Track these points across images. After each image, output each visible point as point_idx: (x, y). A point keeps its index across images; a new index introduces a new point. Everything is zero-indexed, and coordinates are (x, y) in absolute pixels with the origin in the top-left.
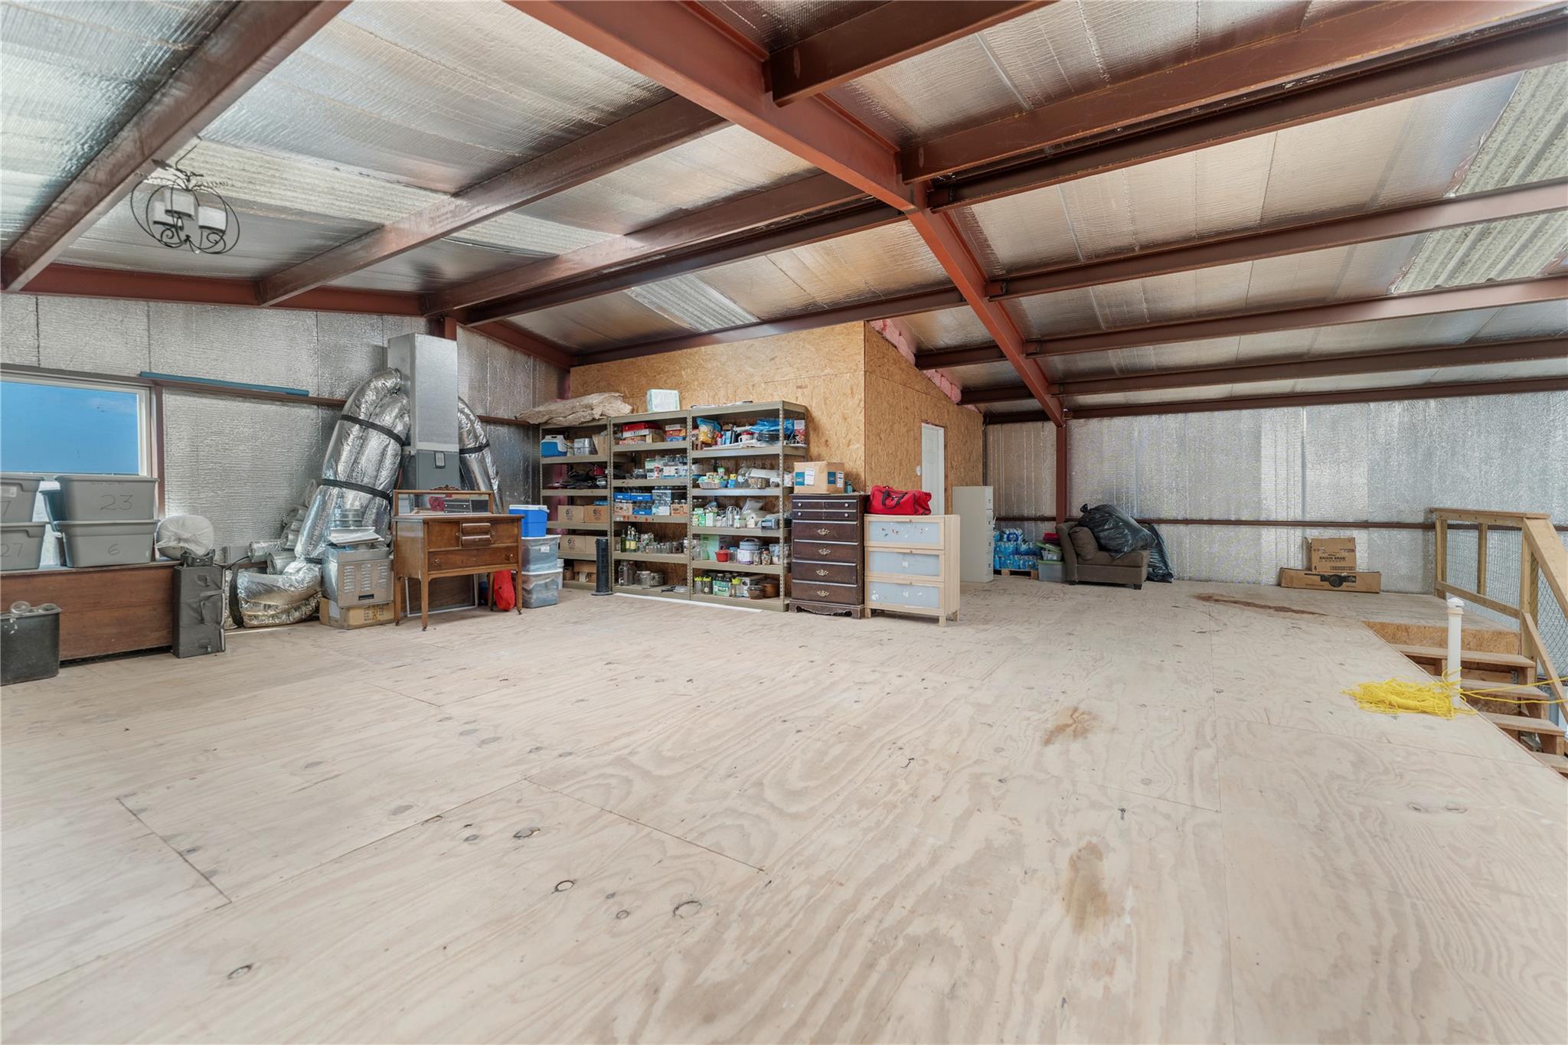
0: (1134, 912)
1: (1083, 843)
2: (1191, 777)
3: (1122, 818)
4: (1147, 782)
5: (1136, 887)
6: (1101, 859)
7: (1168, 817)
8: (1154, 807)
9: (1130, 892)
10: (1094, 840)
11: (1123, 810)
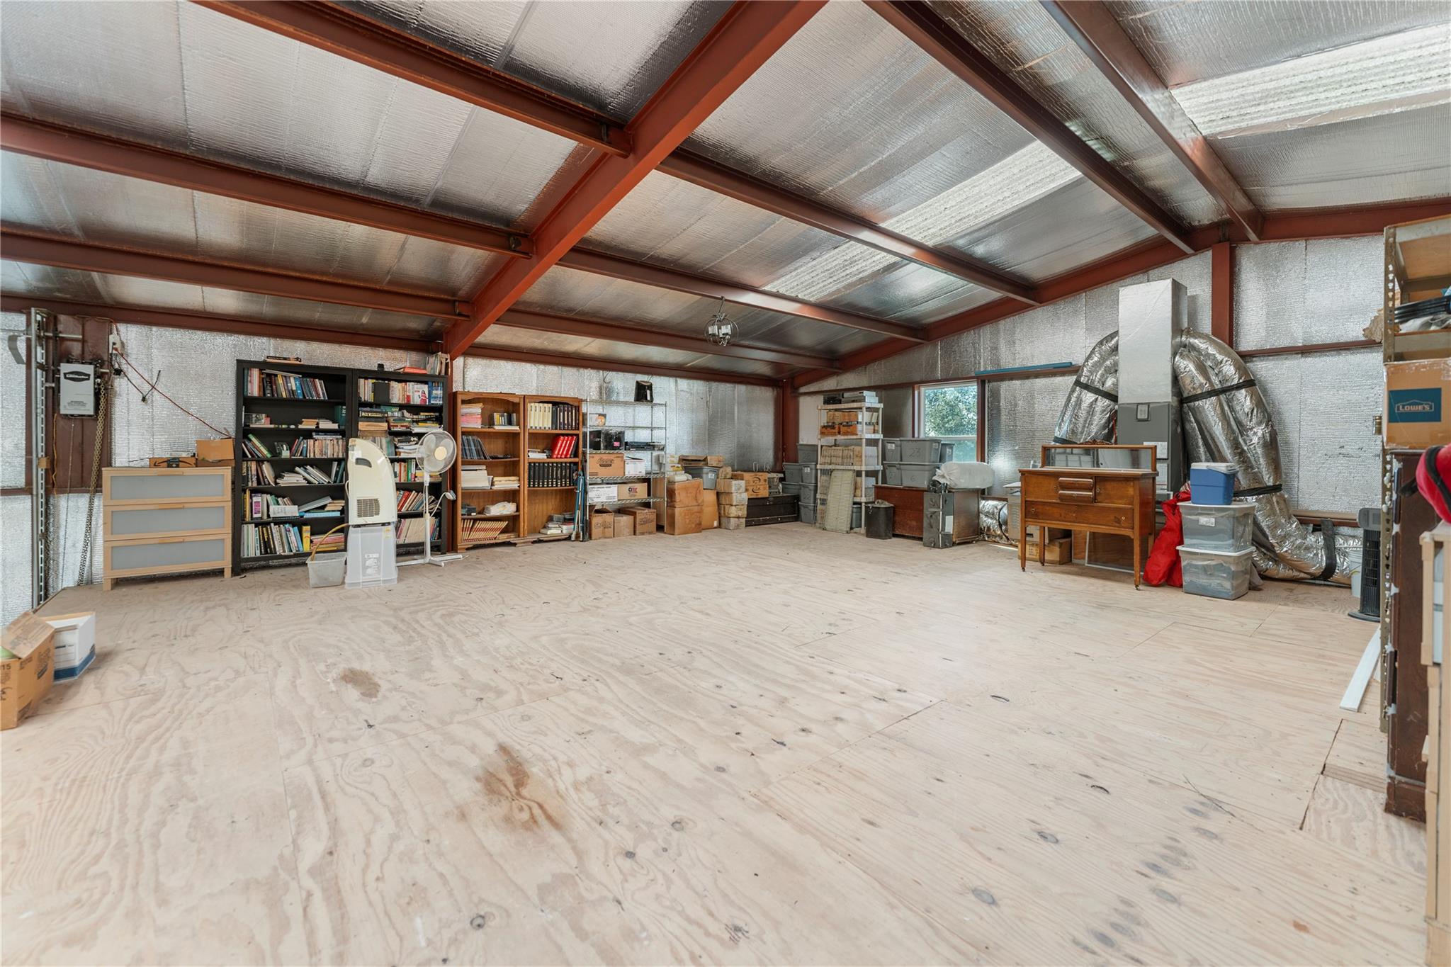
0: (329, 683)
1: (380, 695)
2: (323, 796)
3: (366, 721)
4: (368, 762)
5: (332, 692)
6: (361, 694)
7: (331, 740)
8: (346, 742)
9: (334, 689)
10: (374, 700)
11: (370, 726)
